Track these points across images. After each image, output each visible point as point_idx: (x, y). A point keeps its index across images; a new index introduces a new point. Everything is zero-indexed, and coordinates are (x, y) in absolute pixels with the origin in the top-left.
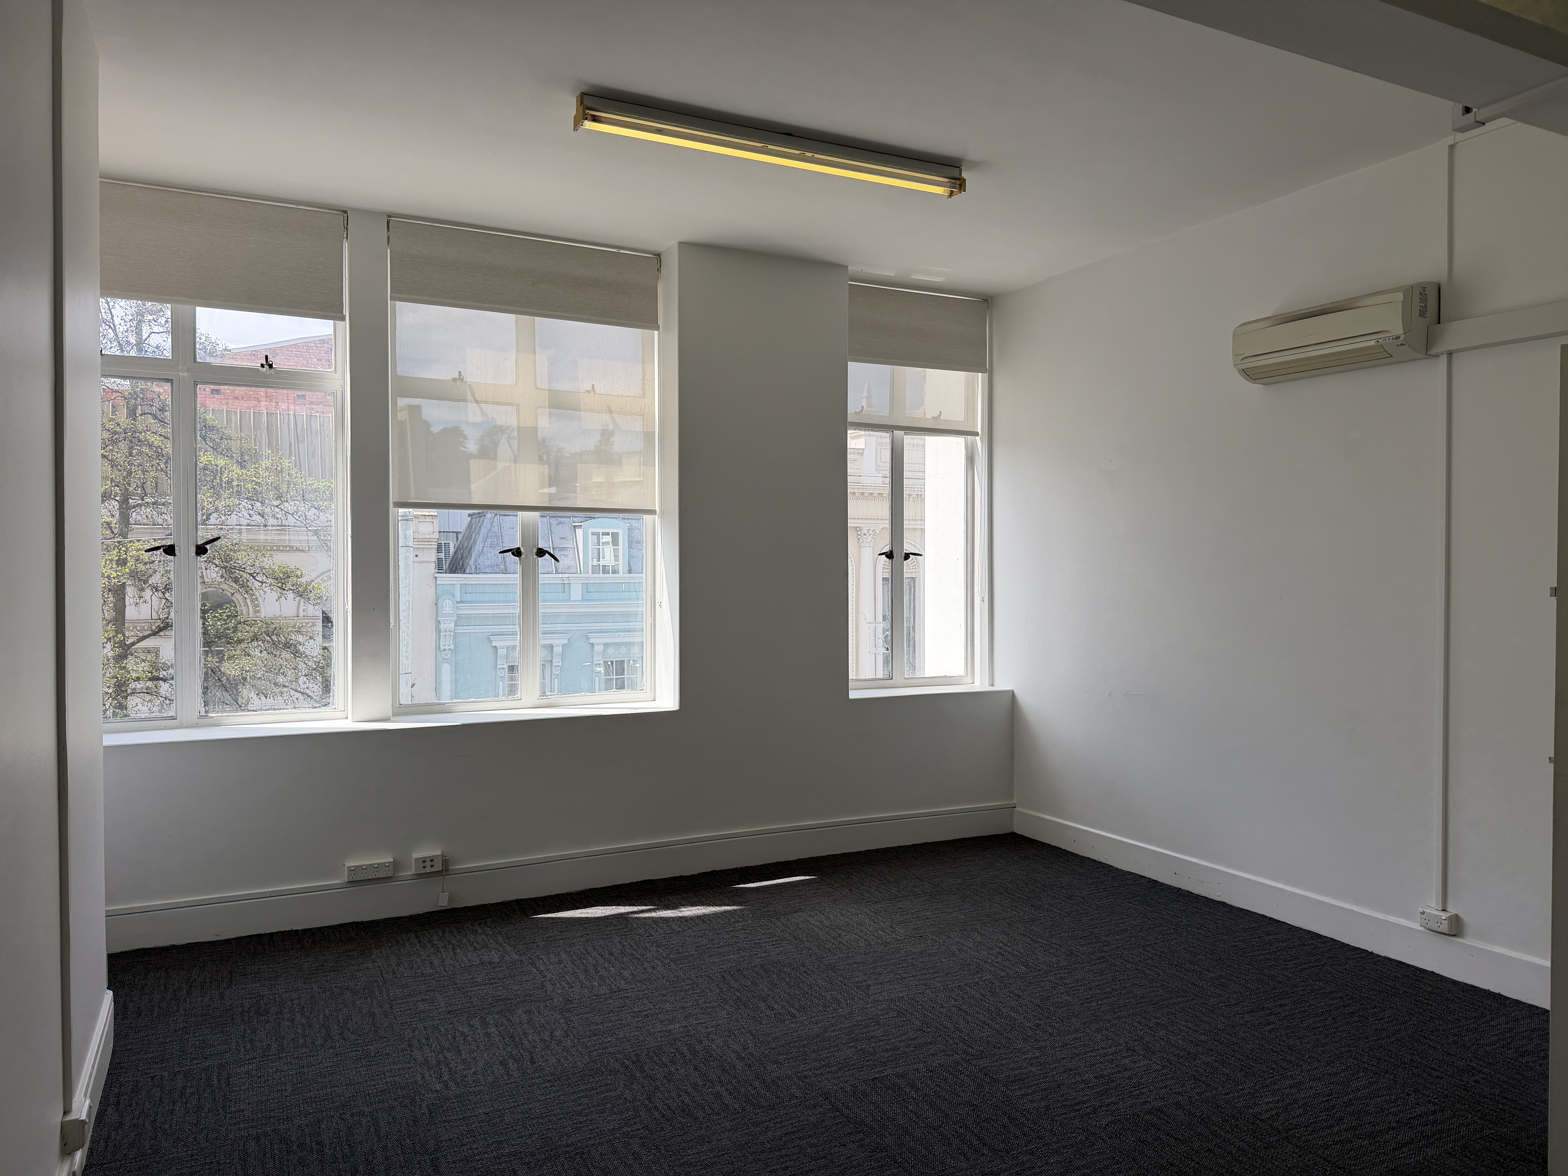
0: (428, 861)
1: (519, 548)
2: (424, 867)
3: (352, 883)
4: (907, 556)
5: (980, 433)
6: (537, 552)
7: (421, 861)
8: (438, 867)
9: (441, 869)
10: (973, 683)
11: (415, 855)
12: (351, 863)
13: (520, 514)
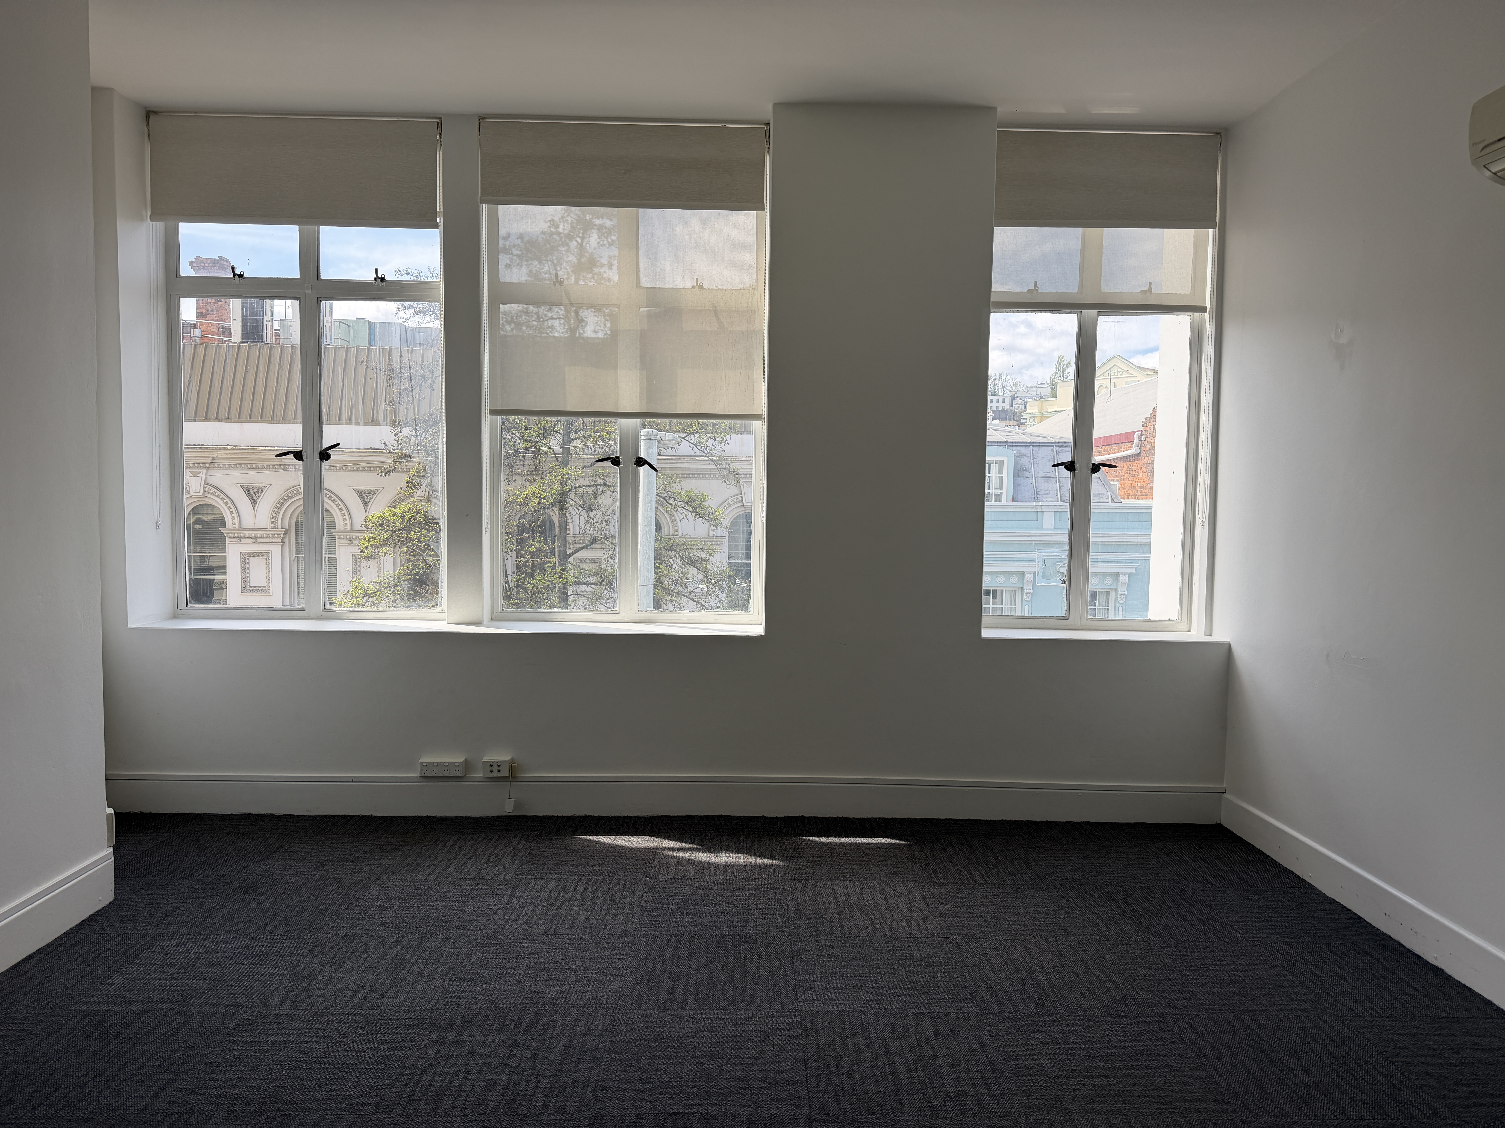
0: (495, 766)
1: (618, 457)
2: (492, 771)
3: (426, 778)
4: (1096, 468)
5: (1208, 308)
6: (636, 461)
7: (489, 765)
8: (505, 773)
9: (507, 775)
10: (1189, 631)
11: (486, 759)
12: (425, 759)
13: (622, 421)
